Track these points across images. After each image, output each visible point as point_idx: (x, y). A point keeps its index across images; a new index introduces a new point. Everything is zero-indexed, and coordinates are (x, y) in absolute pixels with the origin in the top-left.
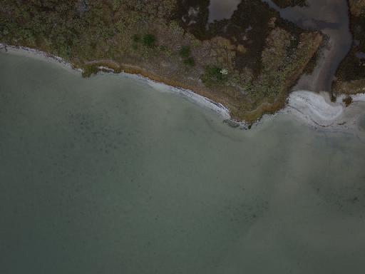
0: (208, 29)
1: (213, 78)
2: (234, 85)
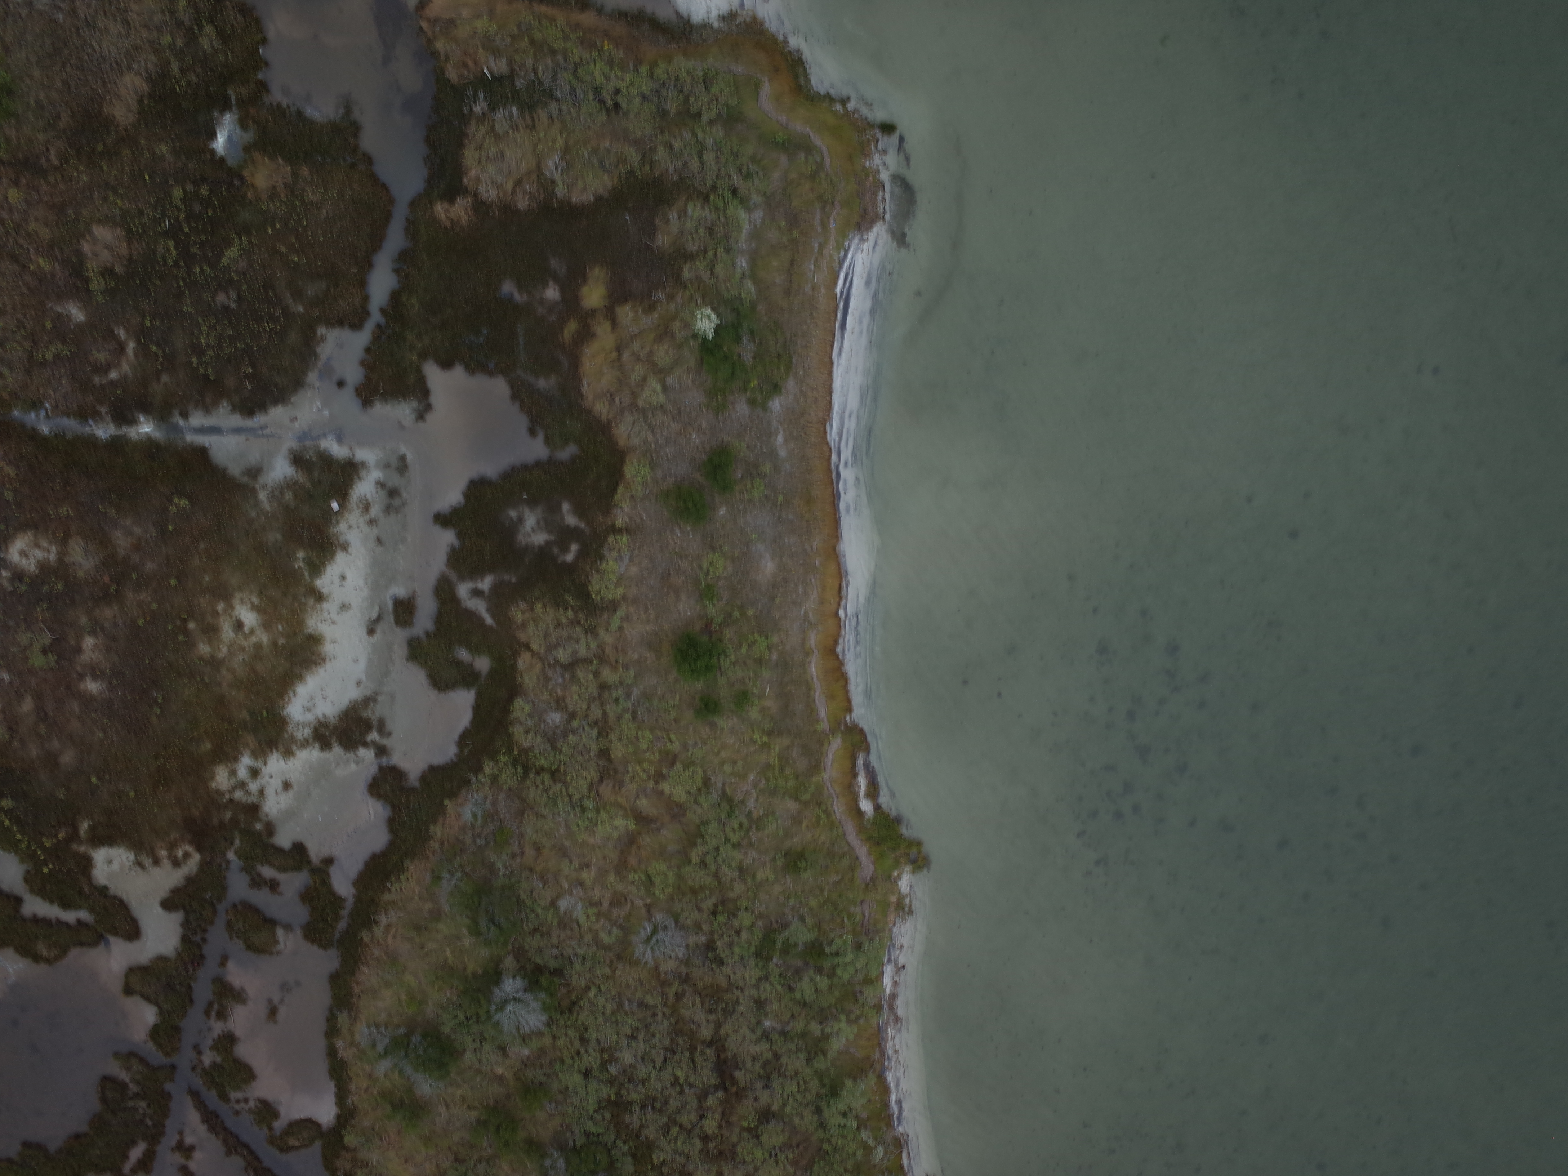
0: (572, 449)
1: (748, 357)
2: (742, 263)
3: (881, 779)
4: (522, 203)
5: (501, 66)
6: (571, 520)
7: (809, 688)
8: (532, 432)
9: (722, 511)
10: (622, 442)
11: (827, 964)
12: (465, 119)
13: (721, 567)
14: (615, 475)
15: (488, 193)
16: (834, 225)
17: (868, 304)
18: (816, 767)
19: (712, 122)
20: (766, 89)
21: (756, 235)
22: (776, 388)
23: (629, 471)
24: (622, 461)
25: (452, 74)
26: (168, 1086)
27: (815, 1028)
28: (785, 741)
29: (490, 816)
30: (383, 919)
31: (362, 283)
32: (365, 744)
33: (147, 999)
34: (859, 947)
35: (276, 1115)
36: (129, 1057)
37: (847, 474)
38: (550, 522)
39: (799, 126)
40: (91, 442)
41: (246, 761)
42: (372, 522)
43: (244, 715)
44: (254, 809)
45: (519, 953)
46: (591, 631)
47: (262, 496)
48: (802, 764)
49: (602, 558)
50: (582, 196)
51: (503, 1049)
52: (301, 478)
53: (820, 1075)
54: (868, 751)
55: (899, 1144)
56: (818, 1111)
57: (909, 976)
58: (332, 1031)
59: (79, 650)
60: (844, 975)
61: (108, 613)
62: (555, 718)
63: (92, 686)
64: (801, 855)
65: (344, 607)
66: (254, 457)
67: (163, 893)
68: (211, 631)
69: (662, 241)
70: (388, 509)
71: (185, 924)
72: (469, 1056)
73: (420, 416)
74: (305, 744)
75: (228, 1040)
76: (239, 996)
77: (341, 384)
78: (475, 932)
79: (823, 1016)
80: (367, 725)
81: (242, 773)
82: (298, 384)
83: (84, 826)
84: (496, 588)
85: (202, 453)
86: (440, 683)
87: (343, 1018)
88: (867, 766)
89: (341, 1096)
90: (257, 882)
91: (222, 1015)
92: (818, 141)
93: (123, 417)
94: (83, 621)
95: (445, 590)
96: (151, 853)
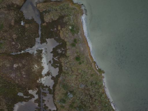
0: (61, 43)
1: (75, 30)
2: (72, 21)
3: (98, 66)
4: (50, 22)
5: (45, 10)
6: (63, 50)
7: (89, 59)
8: (57, 42)
9: (77, 45)
10: (66, 41)
11: (98, 84)
13: (78, 50)
15: (47, 22)
16: (80, 15)
17: (85, 22)
18: (92, 66)
19: (66, 9)
20: (70, 4)
21: (73, 18)
22: (78, 32)
23: (67, 43)
24: (66, 43)
25: (41, 12)
27: (98, 90)
28: (88, 65)
29: (63, 79)
30: (56, 90)
31: (38, 33)
33: (37, 103)
34: (100, 82)
36: (37, 108)
37: (87, 38)
38: (61, 50)
39: (74, 7)
40: (18, 54)
41: (40, 79)
42: (45, 55)
43: (38, 75)
45: (69, 90)
46: (67, 59)
47: (35, 55)
48: (90, 66)
49: (67, 52)
50: (56, 19)
51: (70, 100)
52: (38, 52)
53: (100, 95)
54: (96, 63)
55: (109, 99)
56: (100, 98)
58: (54, 102)
59: (22, 73)
60: (99, 85)
61: (24, 69)
62: (66, 68)
63: (24, 76)
64: (92, 75)
65: (45, 63)
66: (33, 52)
68: (33, 68)
69: (64, 21)
70: (46, 53)
71: (38, 95)
72: (67, 101)
73: (47, 44)
74: (44, 76)
75: (45, 105)
76: (45, 101)
77: (39, 43)
78: (64, 90)
79: (98, 89)
80: (50, 73)
81: (40, 80)
82: (35, 44)
83: (27, 89)
84: (58, 57)
85: (28, 52)
86: (55, 68)
87: (55, 100)
89: (56, 107)
90: (44, 90)
91: (44, 103)
92: (76, 8)
93: (20, 51)
94: (22, 70)
95: (53, 59)
96: (34, 90)
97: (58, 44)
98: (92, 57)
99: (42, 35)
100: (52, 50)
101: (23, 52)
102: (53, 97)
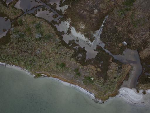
0: (86, 62)
1: (88, 81)
2: (96, 84)
3: (44, 77)
4: (109, 66)
5: (122, 70)
6: (79, 59)
7: (55, 74)
8: (89, 59)
9: (75, 73)
10: (85, 66)
11: (30, 65)
12: (119, 64)
13: (69, 71)
14: (82, 65)
15: (111, 64)
16: (96, 94)
17: (88, 94)
18: (48, 72)
19: (110, 87)
20: (111, 93)
21: (98, 86)
22: (84, 82)
25: (123, 65)
26: (45, 3)
27: (24, 61)
28: (52, 70)
29: (56, 41)
30: (51, 28)
31: (108, 49)
32: (67, 33)
34: (30, 69)
35: (38, 11)
36: (49, 1)
37: (73, 86)
38: (80, 57)
39: (107, 94)
40: (103, 20)
41: (70, 22)
43: (74, 23)
44: (66, 21)
45: (43, 38)
46: (69, 56)
47: (93, 33)
48: (49, 70)
49: (75, 60)
50: (108, 72)
51: (35, 33)
52: (93, 37)
53: (20, 60)
55: (10, 65)
56: (17, 58)
57: (25, 72)
58: (43, 19)
59: (86, 12)
60: (28, 66)
61: (88, 16)
62: (62, 50)
63: (82, 12)
64: (41, 67)
66: (96, 33)
67: (62, 10)
68: (83, 24)
69: (101, 78)
71: (58, 11)
72: (36, 30)
76: (50, 12)
78: (47, 35)
79: (25, 63)
80: (69, 33)
82: (101, 40)
83: (70, 6)
84: (76, 50)
85: (98, 29)
86: (70, 41)
87: (44, 20)
88: (46, 76)
89: (37, 17)
90: (59, 18)
91: (49, 10)
92: (104, 96)
93: (104, 24)
94: (88, 13)
95: (78, 45)
96: (66, 10)
97: (87, 58)
98: (55, 78)
99: (104, 51)
100: (86, 49)
101: (103, 26)
102: (48, 21)
